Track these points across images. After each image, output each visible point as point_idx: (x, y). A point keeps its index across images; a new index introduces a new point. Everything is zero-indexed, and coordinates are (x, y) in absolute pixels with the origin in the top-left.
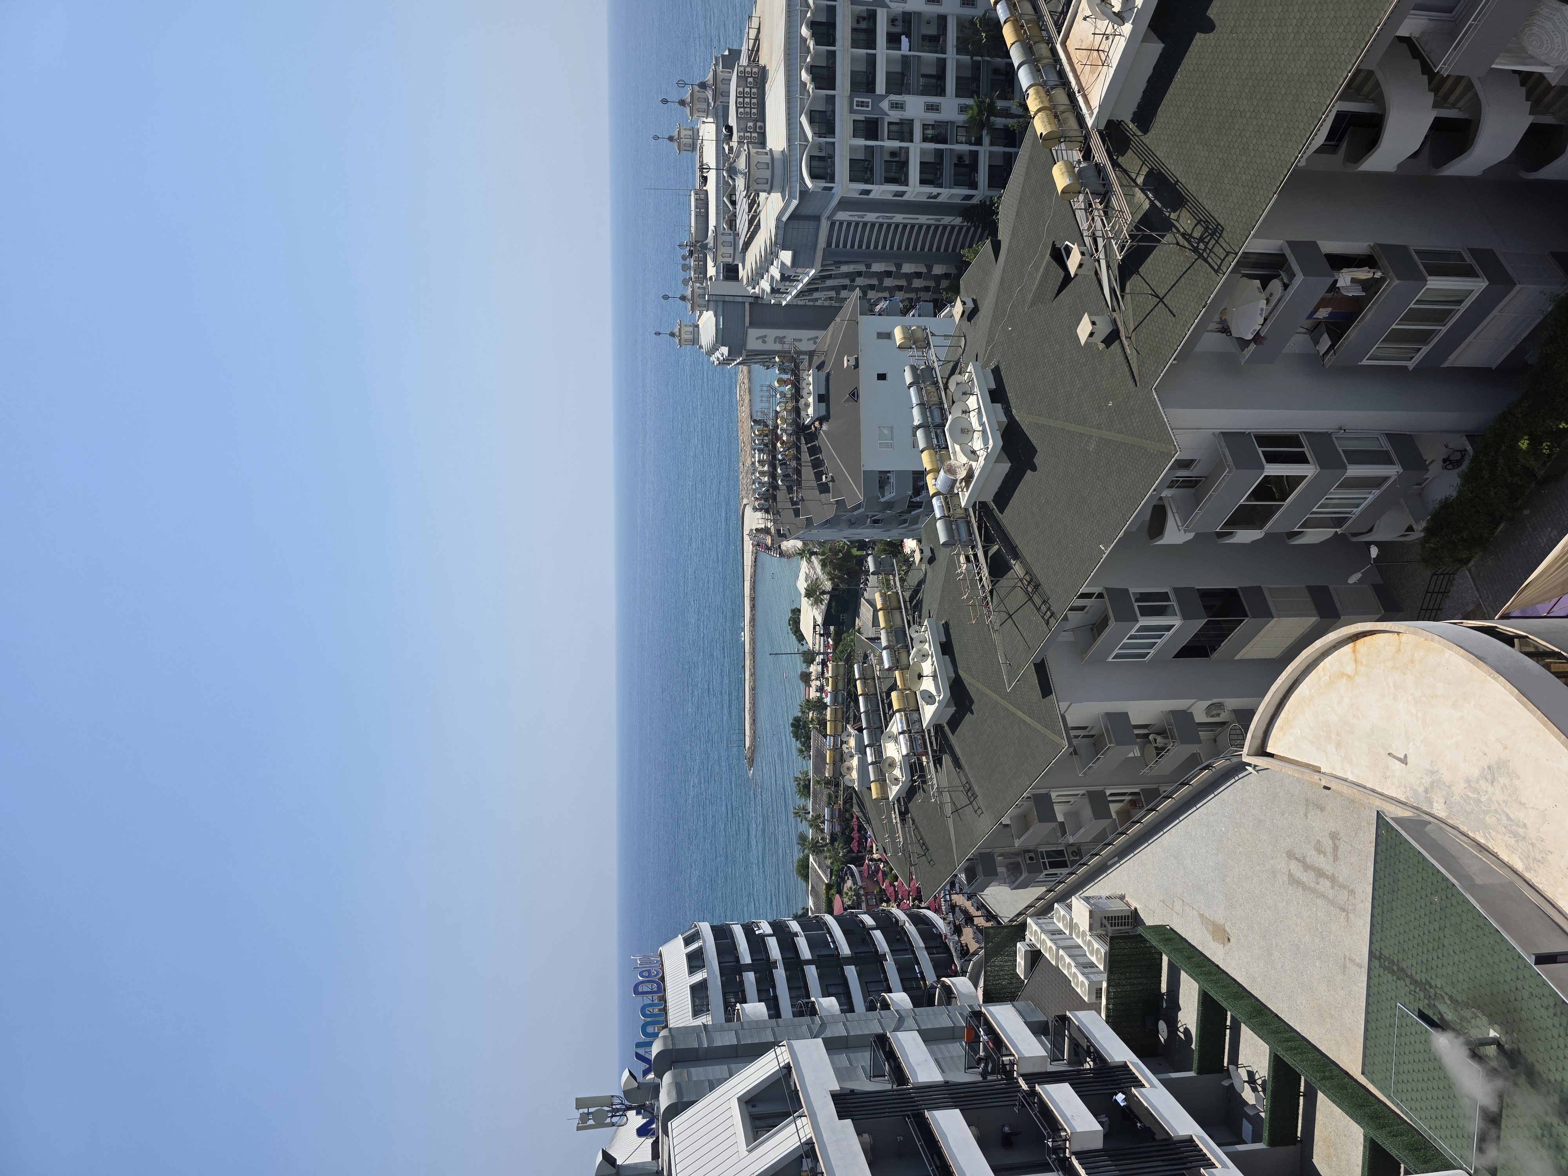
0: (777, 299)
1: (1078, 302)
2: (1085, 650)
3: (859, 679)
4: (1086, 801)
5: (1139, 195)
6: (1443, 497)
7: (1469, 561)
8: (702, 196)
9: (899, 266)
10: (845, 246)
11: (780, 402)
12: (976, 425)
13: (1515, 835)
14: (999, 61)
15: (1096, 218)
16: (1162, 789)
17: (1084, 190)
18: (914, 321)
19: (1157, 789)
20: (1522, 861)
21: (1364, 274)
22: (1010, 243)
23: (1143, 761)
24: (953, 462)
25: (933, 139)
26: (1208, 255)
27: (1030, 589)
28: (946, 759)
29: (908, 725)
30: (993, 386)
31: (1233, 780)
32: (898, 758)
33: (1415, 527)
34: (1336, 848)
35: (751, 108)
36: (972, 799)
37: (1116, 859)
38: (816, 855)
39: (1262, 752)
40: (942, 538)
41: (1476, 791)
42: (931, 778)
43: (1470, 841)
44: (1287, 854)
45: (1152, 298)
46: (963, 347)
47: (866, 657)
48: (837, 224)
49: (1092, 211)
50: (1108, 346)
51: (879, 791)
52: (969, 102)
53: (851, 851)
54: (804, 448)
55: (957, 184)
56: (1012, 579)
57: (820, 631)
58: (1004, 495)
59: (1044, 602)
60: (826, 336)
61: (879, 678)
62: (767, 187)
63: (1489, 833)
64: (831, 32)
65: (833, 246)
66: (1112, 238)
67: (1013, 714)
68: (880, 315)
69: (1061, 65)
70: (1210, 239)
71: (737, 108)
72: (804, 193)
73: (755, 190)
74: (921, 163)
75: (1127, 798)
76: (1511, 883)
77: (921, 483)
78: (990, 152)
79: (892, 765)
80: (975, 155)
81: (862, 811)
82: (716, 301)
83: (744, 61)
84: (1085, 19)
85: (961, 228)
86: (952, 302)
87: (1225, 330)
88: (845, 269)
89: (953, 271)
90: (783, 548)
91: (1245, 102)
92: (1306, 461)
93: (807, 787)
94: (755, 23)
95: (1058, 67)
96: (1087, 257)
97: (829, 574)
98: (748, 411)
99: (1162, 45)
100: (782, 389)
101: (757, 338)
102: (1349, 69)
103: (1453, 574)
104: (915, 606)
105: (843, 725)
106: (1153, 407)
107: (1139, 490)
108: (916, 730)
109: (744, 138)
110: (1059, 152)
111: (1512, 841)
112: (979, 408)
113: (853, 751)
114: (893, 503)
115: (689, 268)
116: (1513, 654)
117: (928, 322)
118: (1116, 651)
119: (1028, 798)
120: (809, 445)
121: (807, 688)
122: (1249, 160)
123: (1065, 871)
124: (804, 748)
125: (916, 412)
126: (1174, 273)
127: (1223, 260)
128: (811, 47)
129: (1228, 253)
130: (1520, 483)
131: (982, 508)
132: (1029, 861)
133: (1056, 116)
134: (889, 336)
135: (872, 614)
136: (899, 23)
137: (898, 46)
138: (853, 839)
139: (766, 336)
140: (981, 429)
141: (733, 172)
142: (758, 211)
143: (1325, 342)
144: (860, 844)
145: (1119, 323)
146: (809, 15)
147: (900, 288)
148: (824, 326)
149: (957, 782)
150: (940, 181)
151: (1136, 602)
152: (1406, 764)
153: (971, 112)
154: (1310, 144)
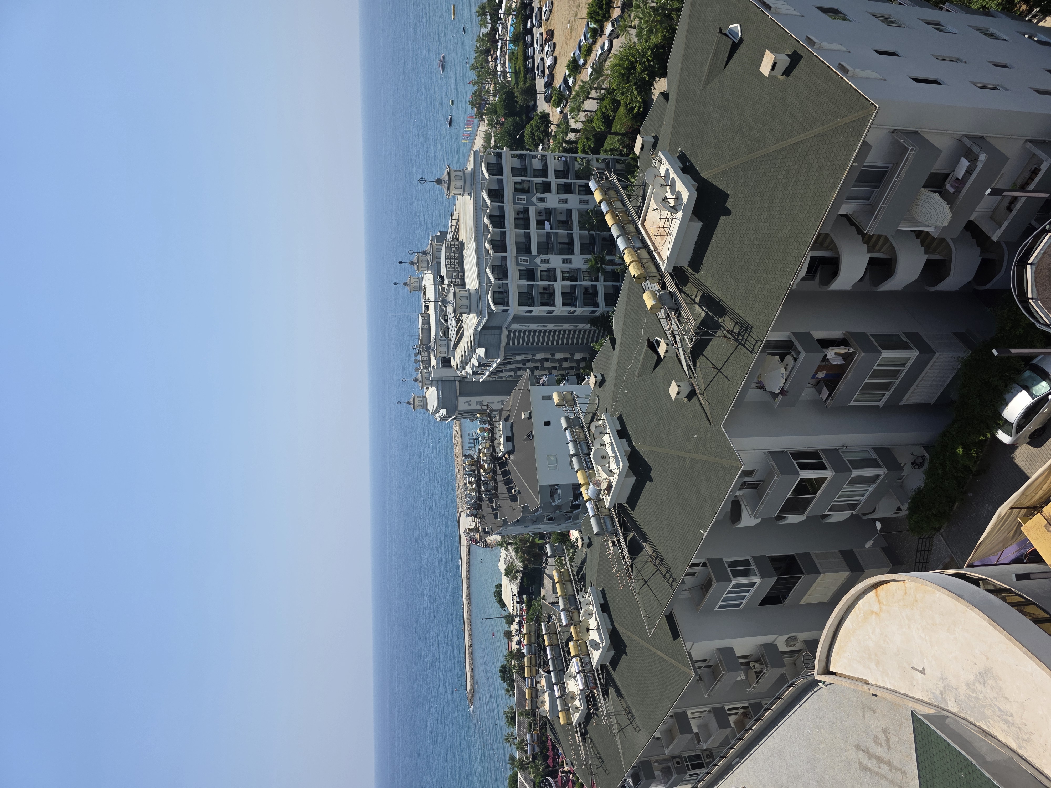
0: (477, 378)
1: (668, 373)
2: (699, 604)
3: (545, 634)
4: (712, 715)
5: (698, 309)
6: (916, 487)
7: (940, 529)
8: (426, 317)
9: (553, 355)
10: (518, 344)
11: (481, 443)
12: (610, 453)
13: (1007, 722)
14: (605, 234)
15: (673, 323)
16: (763, 703)
17: (664, 307)
18: (565, 388)
19: (760, 703)
20: (1015, 742)
21: (842, 350)
22: (621, 339)
23: (747, 683)
24: (597, 478)
25: (568, 279)
26: (745, 343)
27: (657, 563)
28: (611, 690)
29: (582, 667)
30: (619, 428)
31: (811, 693)
32: (577, 692)
33: (902, 507)
34: (888, 740)
35: (455, 265)
36: (632, 720)
37: (738, 759)
38: (523, 771)
39: (827, 671)
40: (595, 530)
41: (974, 691)
42: (602, 706)
43: (977, 729)
44: (855, 747)
45: (714, 370)
46: (597, 403)
47: (549, 617)
48: (513, 331)
49: (670, 319)
50: (690, 400)
51: (565, 719)
52: (589, 257)
53: (548, 766)
54: (499, 472)
55: (586, 304)
56: (644, 556)
57: (516, 599)
58: (633, 498)
59: (668, 571)
60: (510, 399)
61: (560, 632)
62: (467, 311)
63: (989, 722)
64: (502, 220)
65: (511, 344)
66: (685, 335)
67: (655, 653)
68: (543, 385)
69: (642, 236)
70: (745, 333)
71: (446, 265)
72: (491, 314)
73: (460, 313)
74: (562, 293)
75: (740, 711)
76: (1011, 758)
77: (578, 492)
78: (604, 286)
79: (573, 698)
80: (595, 287)
81: (554, 735)
82: (437, 381)
83: (449, 238)
84: (654, 210)
85: (590, 330)
86: (588, 375)
87: (762, 387)
88: (519, 358)
89: (587, 356)
90: (488, 541)
91: (755, 253)
92: (825, 468)
93: (513, 718)
94: (455, 217)
95: (641, 237)
96: (670, 346)
97: (520, 558)
98: (461, 449)
99: (701, 224)
100: (482, 434)
101: (465, 403)
102: (814, 233)
103: (932, 537)
104: (581, 578)
105: (536, 669)
106: (723, 437)
107: (721, 491)
108: (588, 670)
109: (451, 282)
110: (646, 286)
111: (1005, 727)
112: (611, 442)
113: (545, 688)
114: (561, 506)
115: (419, 361)
116: (980, 591)
117: (574, 389)
118: (720, 603)
119: (671, 716)
120: (502, 470)
121: (510, 642)
122: (762, 286)
123: (703, 771)
124: (509, 688)
125: (571, 446)
126: (725, 354)
127: (754, 346)
128: (491, 229)
129: (757, 341)
130: (962, 476)
131: (619, 508)
132: (676, 765)
133: (642, 265)
134: (550, 398)
135: (552, 585)
136: (543, 214)
137: (544, 227)
138: (548, 756)
139: (470, 401)
140: (614, 455)
141: (445, 302)
142: (462, 325)
143: (825, 393)
144: (554, 760)
145: (695, 386)
146: (488, 211)
147: (555, 368)
148: (508, 393)
149: (620, 708)
150: (575, 304)
151: (729, 567)
152: (925, 674)
153: (590, 263)
154: (797, 276)
